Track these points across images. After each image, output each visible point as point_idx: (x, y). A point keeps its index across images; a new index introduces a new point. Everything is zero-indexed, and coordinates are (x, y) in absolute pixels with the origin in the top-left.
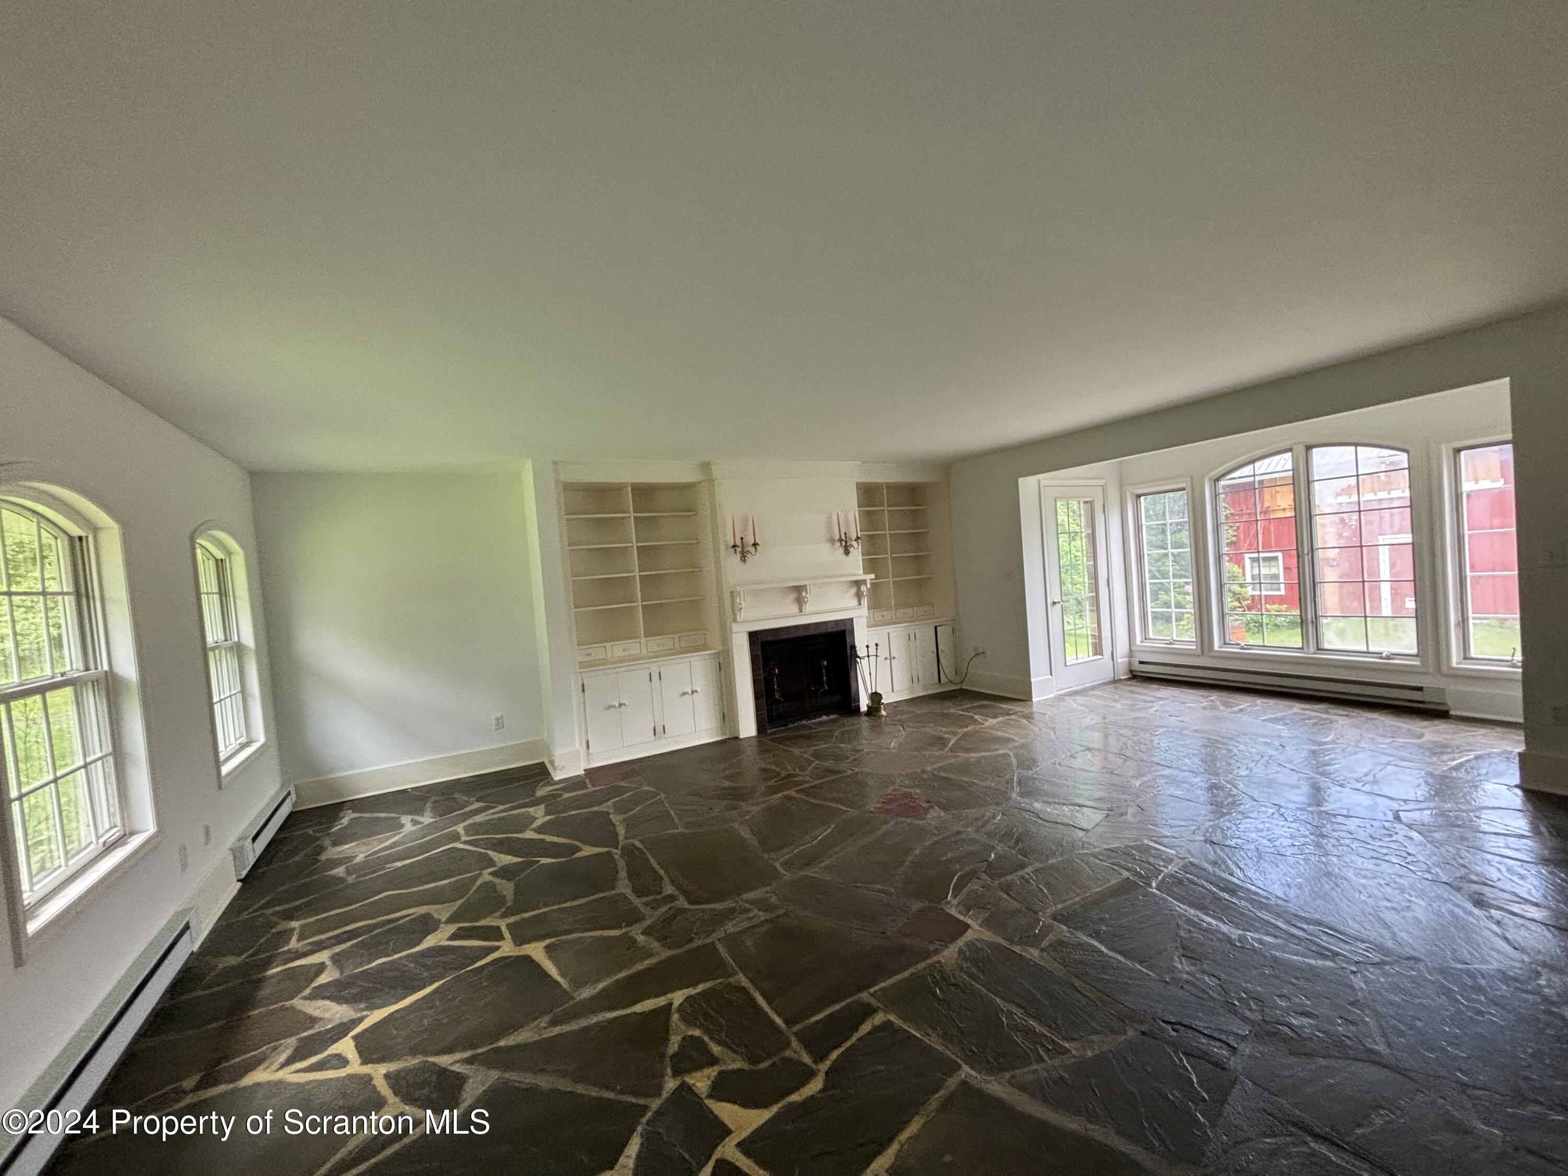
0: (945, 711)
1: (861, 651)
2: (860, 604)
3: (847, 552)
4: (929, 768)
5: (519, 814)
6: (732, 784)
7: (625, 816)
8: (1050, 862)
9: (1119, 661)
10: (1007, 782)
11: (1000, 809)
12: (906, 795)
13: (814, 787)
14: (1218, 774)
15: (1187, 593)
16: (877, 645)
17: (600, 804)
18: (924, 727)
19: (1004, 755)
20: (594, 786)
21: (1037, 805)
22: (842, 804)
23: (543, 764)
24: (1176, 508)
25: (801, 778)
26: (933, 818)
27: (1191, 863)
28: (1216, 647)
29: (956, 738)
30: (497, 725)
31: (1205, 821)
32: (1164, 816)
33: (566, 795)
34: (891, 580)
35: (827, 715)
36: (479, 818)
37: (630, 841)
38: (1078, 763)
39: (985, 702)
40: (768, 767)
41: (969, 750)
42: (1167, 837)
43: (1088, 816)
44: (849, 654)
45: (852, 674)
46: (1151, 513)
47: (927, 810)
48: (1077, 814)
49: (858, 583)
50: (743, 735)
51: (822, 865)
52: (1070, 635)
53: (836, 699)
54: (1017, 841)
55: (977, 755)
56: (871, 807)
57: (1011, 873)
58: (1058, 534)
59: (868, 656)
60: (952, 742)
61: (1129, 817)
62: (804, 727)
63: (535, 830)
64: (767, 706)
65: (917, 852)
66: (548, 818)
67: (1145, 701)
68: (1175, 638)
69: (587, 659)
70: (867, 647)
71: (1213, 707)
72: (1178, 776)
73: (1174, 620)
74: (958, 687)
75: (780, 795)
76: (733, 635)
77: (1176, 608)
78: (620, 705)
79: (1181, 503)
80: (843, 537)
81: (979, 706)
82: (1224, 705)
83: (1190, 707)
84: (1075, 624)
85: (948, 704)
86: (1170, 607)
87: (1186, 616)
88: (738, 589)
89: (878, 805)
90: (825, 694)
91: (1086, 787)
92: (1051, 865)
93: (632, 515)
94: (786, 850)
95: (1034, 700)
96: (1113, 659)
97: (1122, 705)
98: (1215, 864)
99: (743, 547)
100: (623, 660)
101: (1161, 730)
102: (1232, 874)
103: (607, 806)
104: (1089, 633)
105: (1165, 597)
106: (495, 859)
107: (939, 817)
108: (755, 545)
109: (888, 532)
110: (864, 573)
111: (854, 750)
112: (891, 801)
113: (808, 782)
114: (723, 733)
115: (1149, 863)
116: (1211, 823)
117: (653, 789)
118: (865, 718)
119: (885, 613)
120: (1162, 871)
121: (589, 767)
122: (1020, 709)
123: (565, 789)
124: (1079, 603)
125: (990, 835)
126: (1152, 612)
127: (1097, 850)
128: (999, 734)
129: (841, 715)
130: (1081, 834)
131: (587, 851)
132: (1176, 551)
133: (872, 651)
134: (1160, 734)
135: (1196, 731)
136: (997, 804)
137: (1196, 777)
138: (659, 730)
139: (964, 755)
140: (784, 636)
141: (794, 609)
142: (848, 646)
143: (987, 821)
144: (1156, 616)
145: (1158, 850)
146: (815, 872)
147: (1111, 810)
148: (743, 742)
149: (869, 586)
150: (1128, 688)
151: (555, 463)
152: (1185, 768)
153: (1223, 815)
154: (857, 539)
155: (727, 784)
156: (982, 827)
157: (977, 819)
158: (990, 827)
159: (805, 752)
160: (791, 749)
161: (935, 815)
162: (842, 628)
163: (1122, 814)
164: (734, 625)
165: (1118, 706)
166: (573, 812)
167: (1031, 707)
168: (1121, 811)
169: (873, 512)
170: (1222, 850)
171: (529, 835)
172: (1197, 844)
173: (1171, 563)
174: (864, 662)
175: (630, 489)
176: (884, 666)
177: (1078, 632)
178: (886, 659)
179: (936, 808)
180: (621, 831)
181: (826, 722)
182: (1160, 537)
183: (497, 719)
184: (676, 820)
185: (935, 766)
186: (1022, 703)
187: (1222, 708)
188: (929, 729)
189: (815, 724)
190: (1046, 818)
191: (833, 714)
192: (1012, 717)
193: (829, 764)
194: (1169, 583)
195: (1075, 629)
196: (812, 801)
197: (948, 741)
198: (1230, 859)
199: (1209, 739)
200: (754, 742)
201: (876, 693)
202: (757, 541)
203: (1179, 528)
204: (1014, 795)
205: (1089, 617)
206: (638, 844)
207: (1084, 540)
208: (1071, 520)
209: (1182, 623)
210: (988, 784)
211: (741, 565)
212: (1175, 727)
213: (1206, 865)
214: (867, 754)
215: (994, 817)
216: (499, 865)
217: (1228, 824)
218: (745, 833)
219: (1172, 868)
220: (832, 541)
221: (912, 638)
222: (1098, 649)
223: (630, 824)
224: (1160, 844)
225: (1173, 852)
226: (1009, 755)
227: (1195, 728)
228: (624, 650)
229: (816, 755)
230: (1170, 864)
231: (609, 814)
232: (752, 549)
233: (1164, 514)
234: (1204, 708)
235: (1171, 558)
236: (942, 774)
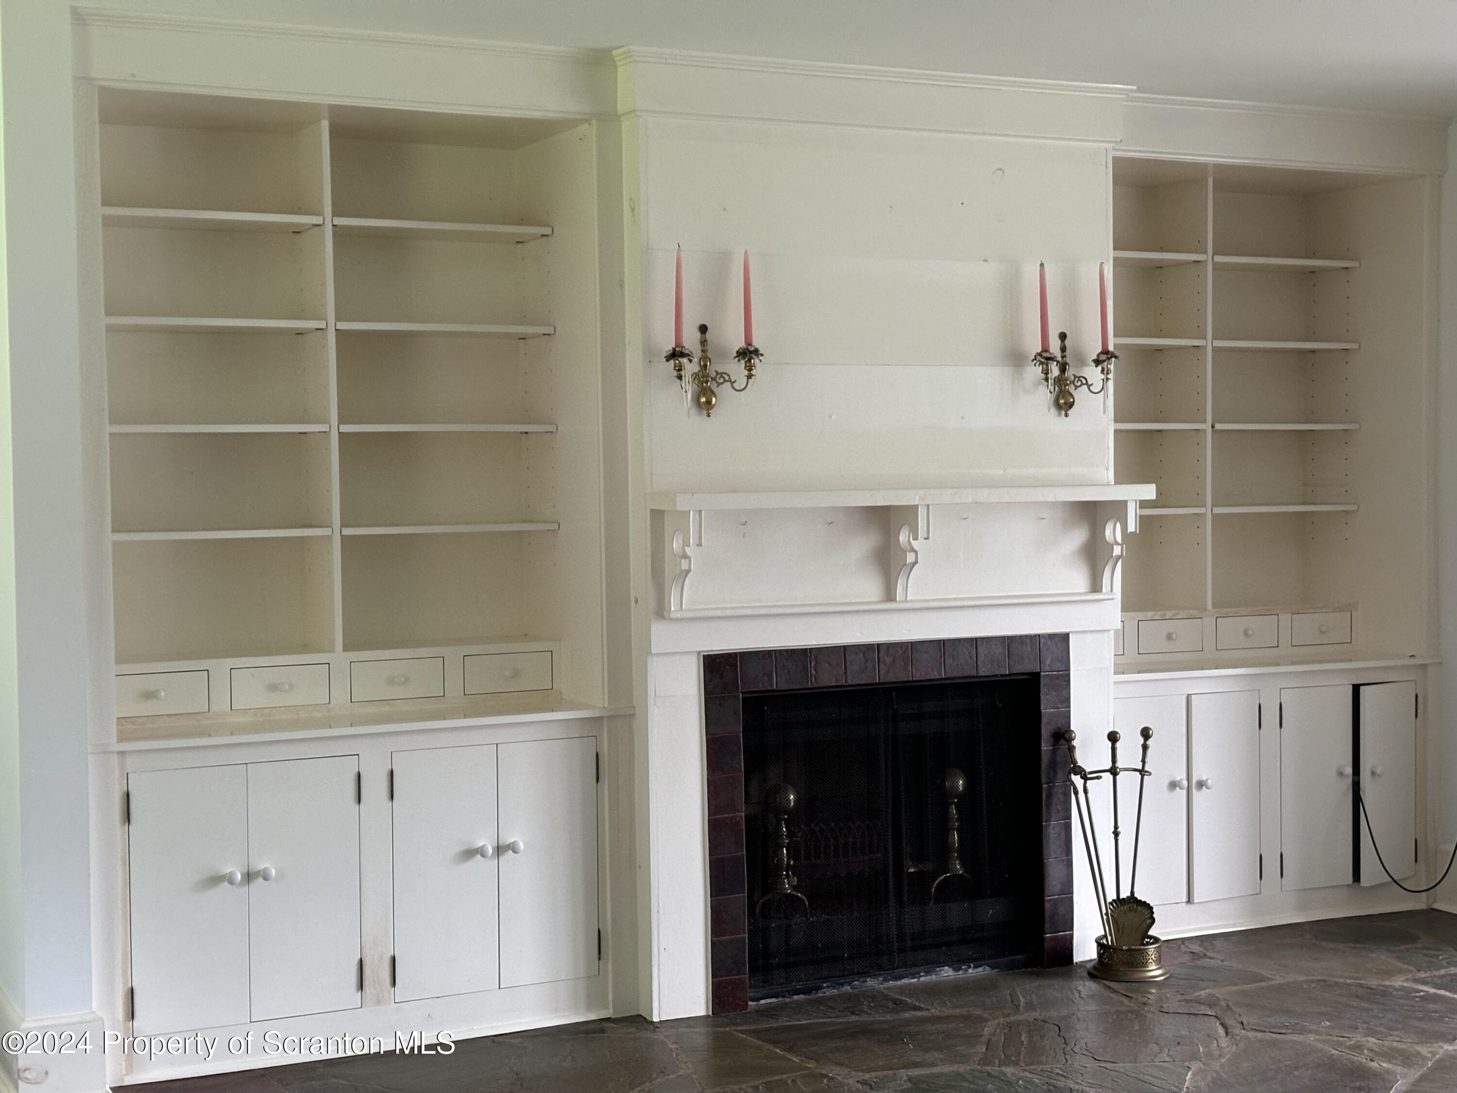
0: (1375, 982)
1: (1090, 753)
2: (1095, 586)
3: (1063, 402)
16: (1146, 733)
18: (1300, 1029)
34: (1207, 511)
44: (1046, 757)
45: (1052, 829)
49: (1093, 514)
50: (661, 1010)
53: (991, 911)
59: (1113, 771)
60: (1398, 1087)
62: (879, 1000)
64: (752, 914)
69: (146, 708)
70: (1113, 737)
74: (1419, 903)
76: (654, 665)
78: (249, 877)
80: (1054, 348)
88: (682, 503)
90: (948, 892)
93: (328, 219)
99: (705, 358)
100: (266, 722)
108: (748, 354)
109: (1209, 343)
110: (1120, 480)
114: (594, 998)
118: (1090, 986)
119: (1179, 627)
121: (131, 1078)
129: (1012, 967)
133: (1128, 755)
138: (378, 972)
140: (827, 678)
141: (868, 587)
142: (1046, 732)
148: (659, 1036)
149: (1132, 527)
151: (80, 19)
154: (1104, 357)
160: (833, 1071)
162: (1028, 666)
164: (657, 628)
169: (1164, 267)
174: (1100, 789)
175: (325, 125)
176: (1165, 809)
178: (1173, 785)
181: (957, 989)
188: (1318, 1039)
189: (912, 991)
191: (978, 961)
200: (700, 1038)
201: (1132, 898)
202: (756, 343)
211: (697, 421)
220: (1013, 357)
221: (1271, 717)
228: (273, 687)
232: (737, 370)
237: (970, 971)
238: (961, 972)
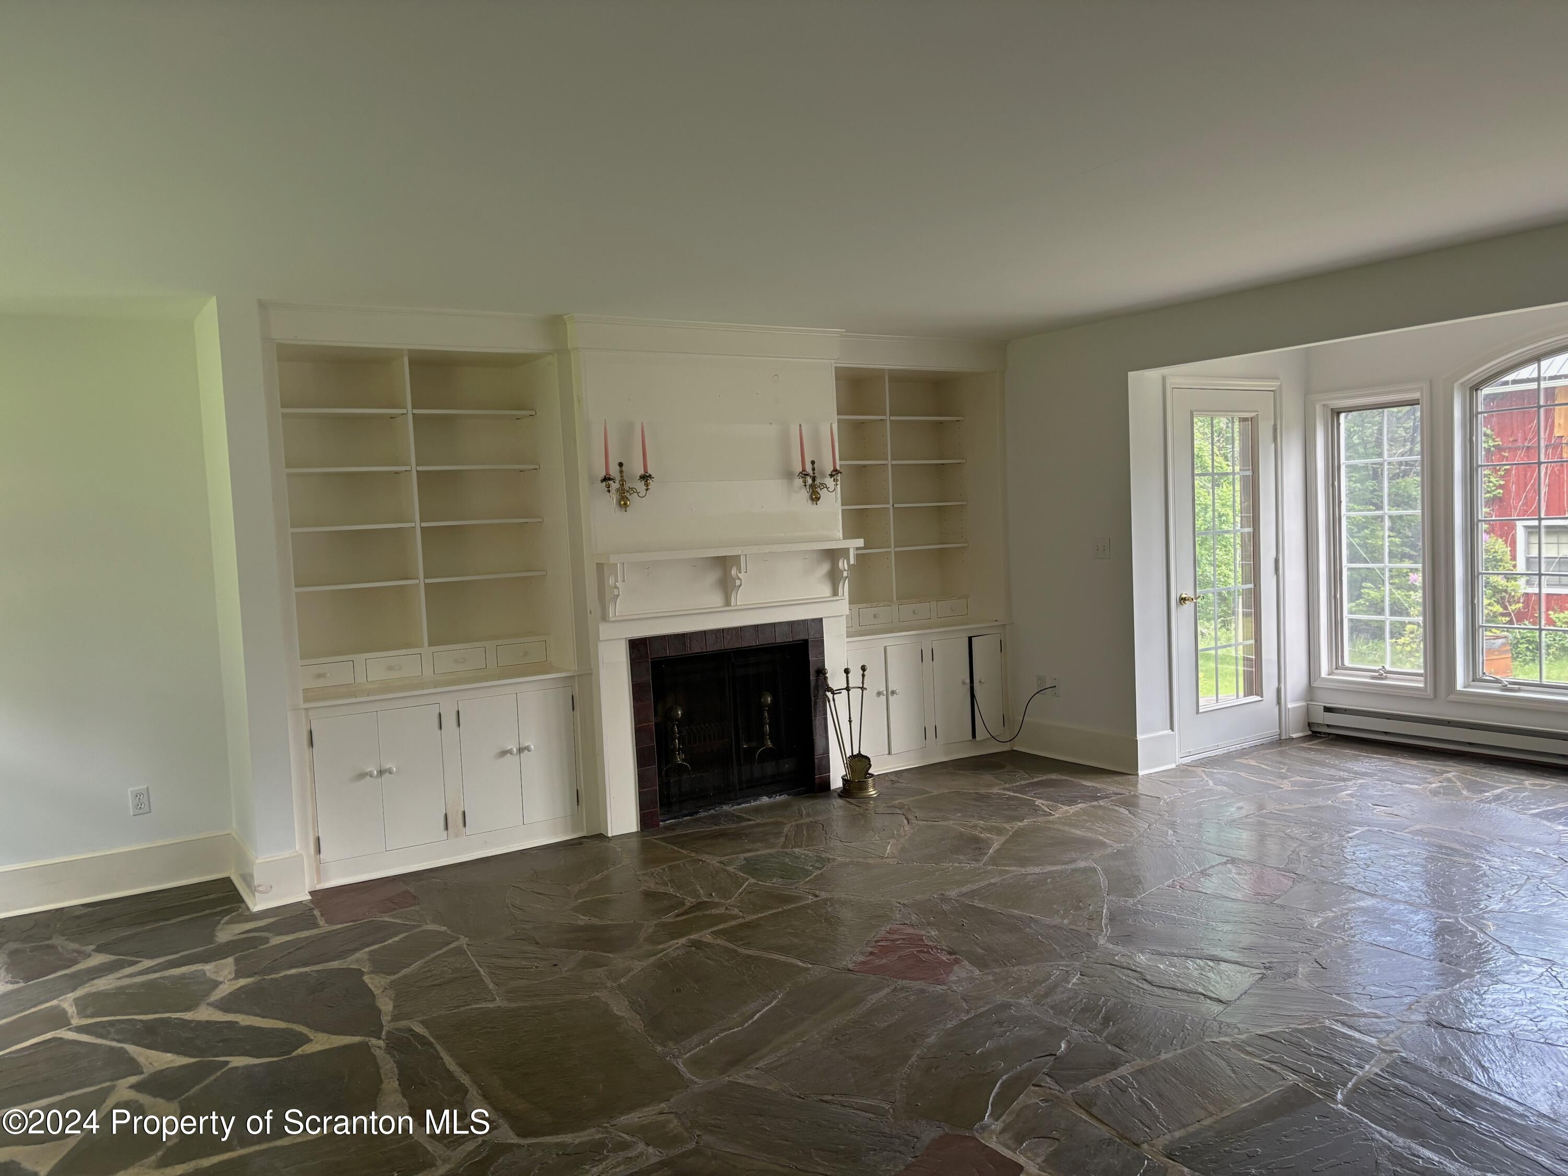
0: (982, 791)
1: (835, 680)
2: (835, 593)
3: (815, 498)
4: (953, 893)
5: (183, 977)
6: (595, 921)
7: (393, 977)
8: (1163, 1056)
9: (1290, 706)
10: (1091, 919)
11: (1077, 964)
12: (915, 941)
13: (747, 925)
14: (1454, 909)
15: (1413, 588)
16: (863, 668)
17: (341, 955)
18: (945, 819)
19: (1085, 870)
20: (329, 922)
21: (1142, 958)
22: (798, 957)
23: (228, 881)
24: (1401, 432)
25: (722, 910)
26: (960, 980)
27: (1405, 1061)
28: (1460, 686)
29: (1003, 839)
30: (138, 806)
31: (1428, 987)
32: (1359, 979)
33: (276, 940)
34: (892, 550)
35: (769, 795)
36: (104, 984)
37: (403, 1024)
38: (1210, 885)
39: (1053, 776)
40: (662, 889)
41: (1023, 861)
42: (1364, 1015)
43: (1228, 977)
44: (813, 684)
45: (817, 722)
46: (1356, 440)
47: (948, 967)
48: (1211, 975)
49: (832, 555)
50: (614, 830)
51: (761, 1064)
52: (1208, 658)
53: (787, 766)
54: (1107, 1020)
55: (1037, 870)
56: (848, 962)
57: (1095, 1076)
58: (1193, 475)
59: (848, 689)
60: (996, 846)
61: (1301, 981)
62: (729, 817)
63: (213, 1005)
64: (660, 775)
65: (932, 1039)
66: (242, 982)
67: (1332, 778)
68: (1388, 668)
69: (320, 683)
70: (847, 671)
71: (1448, 791)
72: (1385, 910)
73: (1387, 635)
74: (1005, 748)
75: (683, 940)
76: (601, 647)
77: (1393, 613)
78: (381, 772)
79: (1410, 424)
80: (809, 469)
81: (1040, 784)
82: (1469, 788)
83: (1410, 791)
84: (1216, 639)
85: (987, 777)
86: (1381, 612)
87: (1409, 627)
88: (613, 559)
89: (862, 958)
90: (765, 755)
91: (1227, 927)
92: (1164, 1061)
93: (410, 411)
94: (695, 1039)
95: (1141, 773)
96: (1279, 703)
97: (1294, 784)
98: (1443, 1059)
99: (622, 480)
100: (386, 687)
101: (1359, 830)
102: (1469, 1078)
103: (359, 959)
104: (1241, 654)
105: (1374, 594)
106: (141, 1060)
107: (971, 979)
108: (645, 478)
109: (889, 462)
110: (846, 536)
111: (820, 860)
112: (885, 951)
113: (735, 917)
114: (575, 827)
115: (1331, 1059)
116: (1438, 993)
117: (444, 929)
118: (839, 802)
119: (879, 610)
120: (1354, 1074)
121: (319, 887)
122: (1113, 789)
123: (276, 928)
124: (1223, 599)
125: (1059, 1009)
126: (1351, 620)
127: (1243, 1037)
128: (1078, 832)
129: (797, 794)
130: (1217, 1008)
131: (320, 1042)
132: (1395, 512)
133: (855, 680)
134: (1358, 837)
135: (1419, 832)
136: (1072, 956)
137: (1415, 912)
138: (456, 819)
139: (1016, 870)
140: (696, 648)
141: (716, 600)
142: (813, 669)
143: (1056, 986)
144: (1356, 627)
145: (1350, 1037)
146: (748, 1077)
147: (1270, 968)
148: (611, 844)
149: (852, 562)
150: (1303, 754)
151: (263, 306)
152: (1398, 896)
153: (1460, 977)
154: (835, 473)
155: (583, 920)
156: (1046, 995)
157: (1036, 983)
158: (1057, 997)
159: (730, 863)
160: (705, 857)
161: (964, 975)
162: (802, 637)
163: (1289, 975)
164: (603, 627)
165: (1286, 785)
166: (293, 971)
167: (1135, 784)
168: (1287, 970)
169: (863, 423)
170: (1457, 1039)
171: (204, 1014)
172: (1415, 1028)
173: (1387, 533)
174: (841, 699)
175: (406, 360)
176: (875, 706)
177: (1220, 652)
178: (879, 694)
179: (966, 963)
180: (386, 1005)
181: (770, 808)
182: (1369, 483)
183: (137, 795)
184: (491, 986)
185: (964, 889)
186: (1118, 778)
187: (1465, 792)
188: (954, 823)
189: (747, 811)
190: (1156, 980)
191: (781, 792)
192: (1101, 803)
193: (775, 882)
194: (1382, 570)
195: (1216, 648)
196: (742, 950)
197: (988, 844)
198: (1467, 1052)
199: (1441, 847)
200: (634, 844)
201: (859, 756)
202: (650, 472)
203: (1402, 471)
204: (1102, 941)
205: (1239, 627)
206: (419, 1029)
207: (1238, 487)
208: (1216, 450)
209: (1401, 641)
210: (1057, 921)
211: (620, 514)
212: (1385, 825)
213: (1427, 1063)
214: (842, 865)
215: (1066, 978)
216: (148, 1071)
217: (1466, 994)
218: (620, 1008)
219: (1370, 1069)
220: (788, 475)
221: (928, 657)
222: (1253, 685)
223: (401, 992)
224: (1350, 1027)
225: (1374, 1041)
226: (1095, 870)
227: (1418, 827)
228: (390, 668)
229: (751, 868)
230: (1367, 1062)
231: (362, 973)
232: (640, 486)
233: (1379, 443)
234: (1435, 793)
235: (1387, 523)
236: (977, 903)
237: (777, 797)
238: (772, 799)
